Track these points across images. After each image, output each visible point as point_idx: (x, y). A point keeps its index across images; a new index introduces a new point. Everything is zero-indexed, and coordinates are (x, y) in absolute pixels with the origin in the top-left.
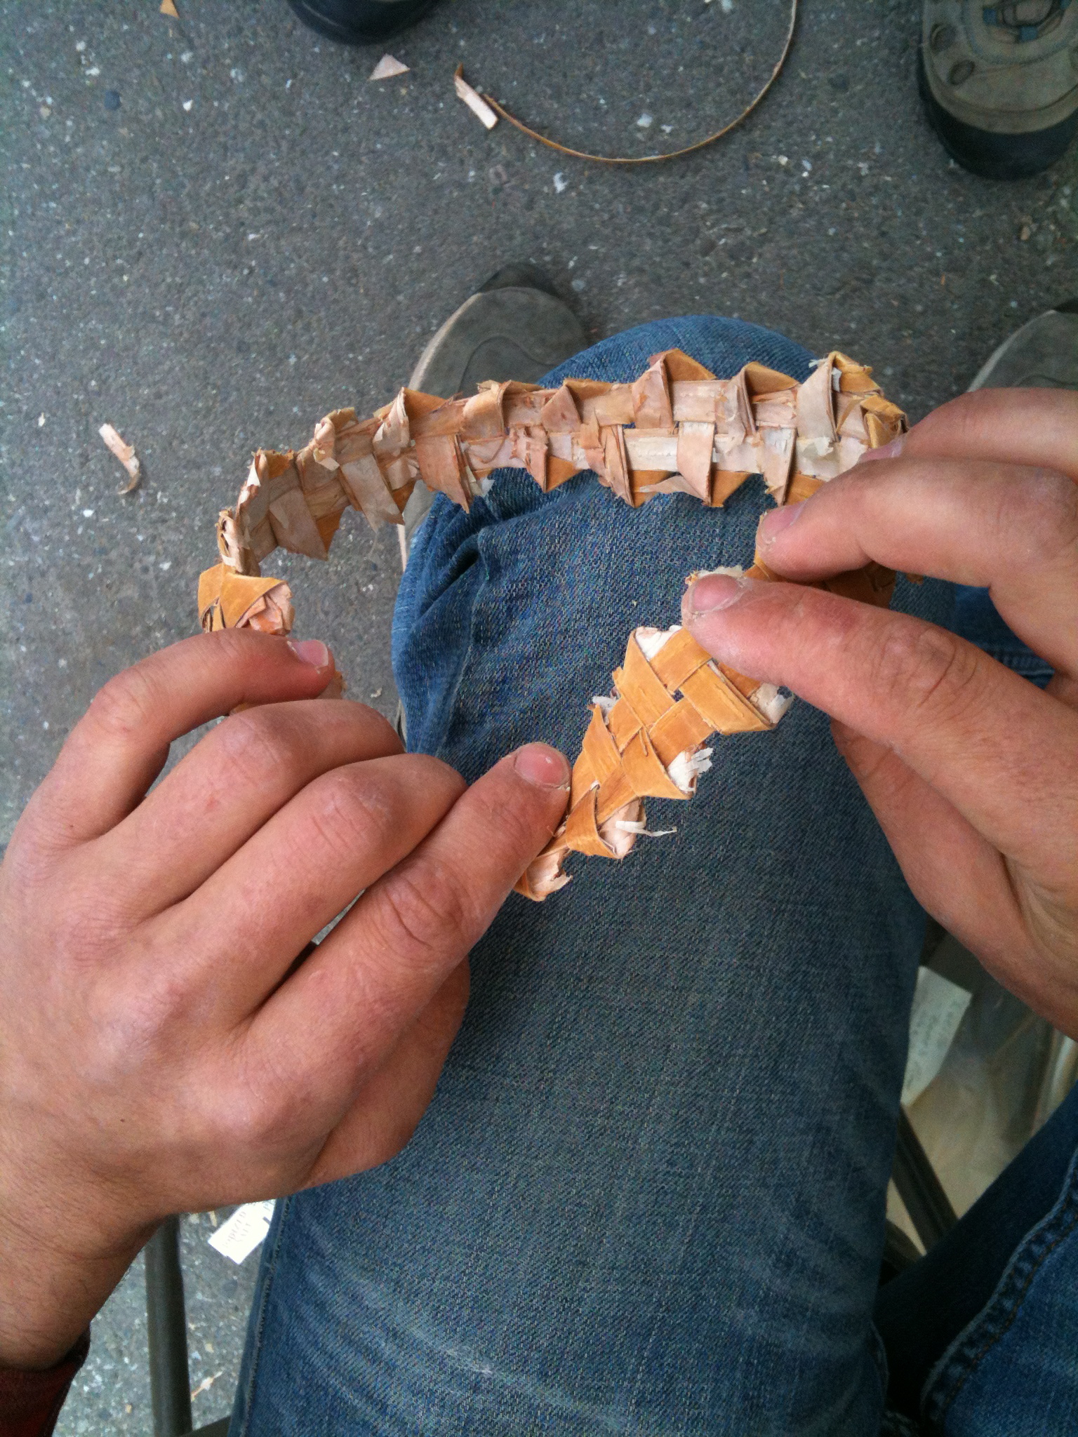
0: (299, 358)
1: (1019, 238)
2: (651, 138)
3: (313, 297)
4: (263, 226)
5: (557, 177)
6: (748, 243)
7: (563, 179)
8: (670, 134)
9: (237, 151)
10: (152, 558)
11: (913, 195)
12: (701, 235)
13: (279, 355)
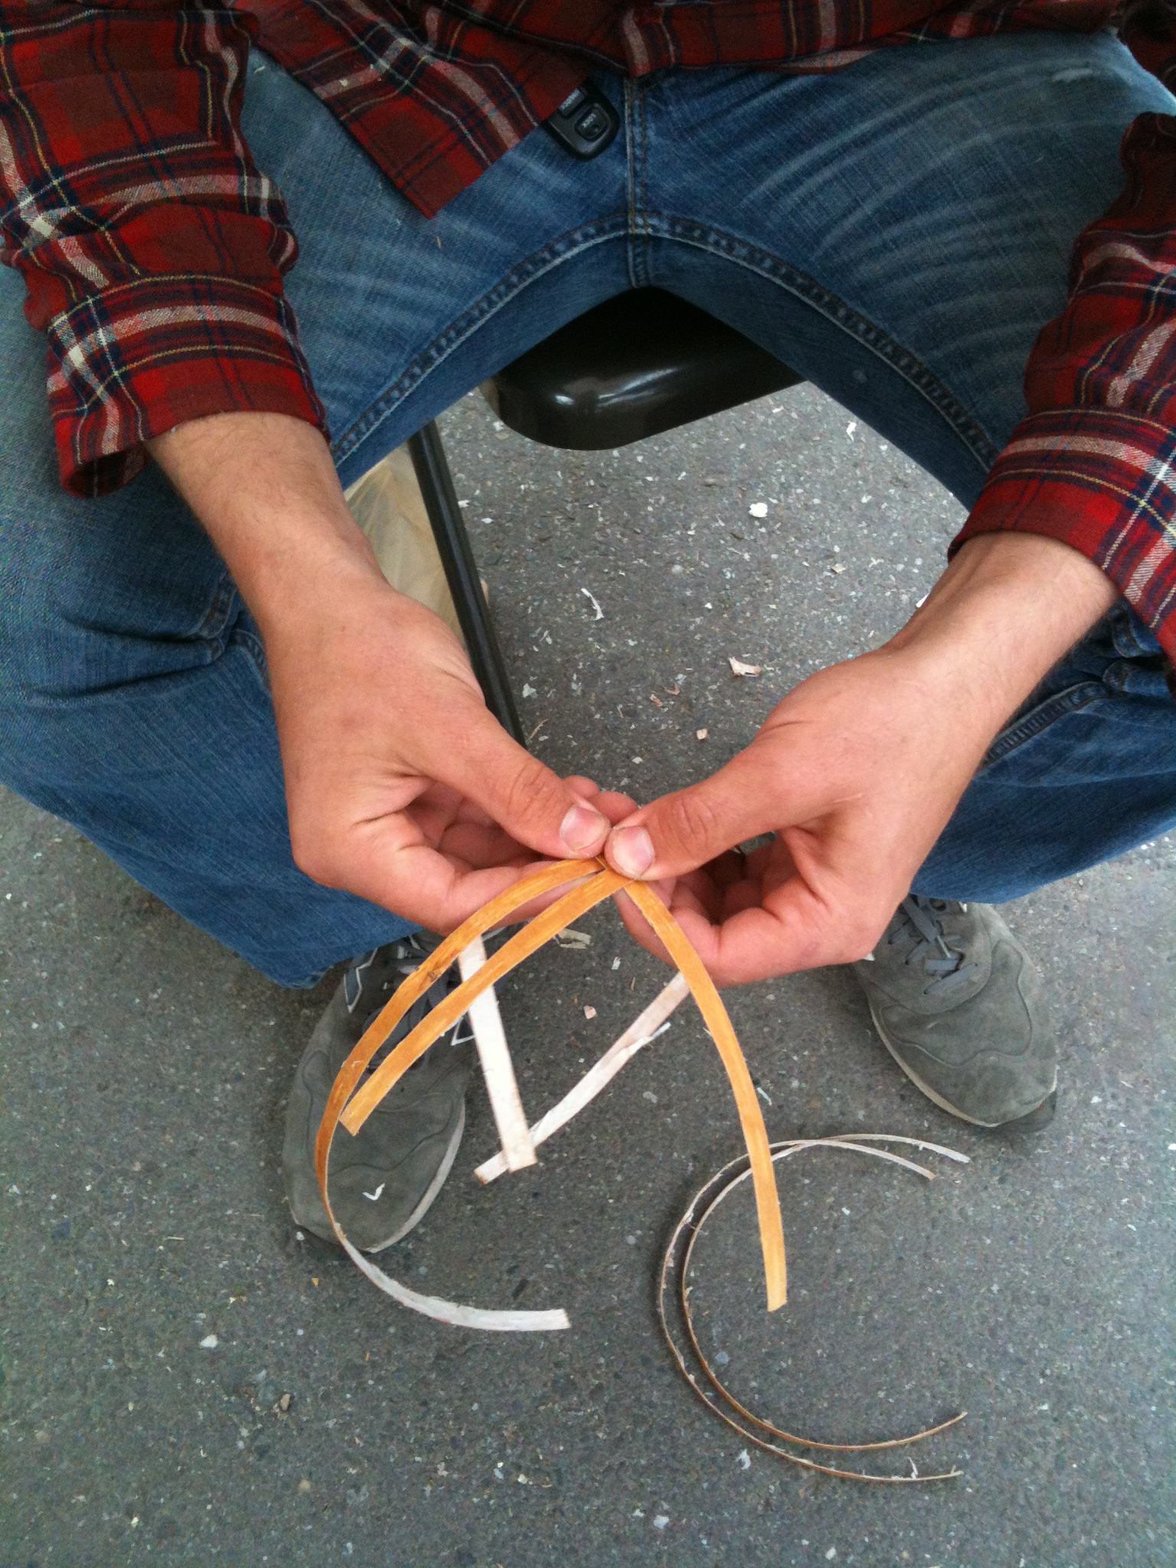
0: (990, 1291)
1: (292, 1398)
2: (655, 1504)
3: (981, 1347)
4: (1035, 1417)
5: (747, 1465)
6: (557, 1398)
7: (741, 1463)
8: (634, 1508)
9: (1068, 1493)
10: (1109, 1106)
11: (395, 1442)
12: (604, 1405)
13: (1008, 1293)
